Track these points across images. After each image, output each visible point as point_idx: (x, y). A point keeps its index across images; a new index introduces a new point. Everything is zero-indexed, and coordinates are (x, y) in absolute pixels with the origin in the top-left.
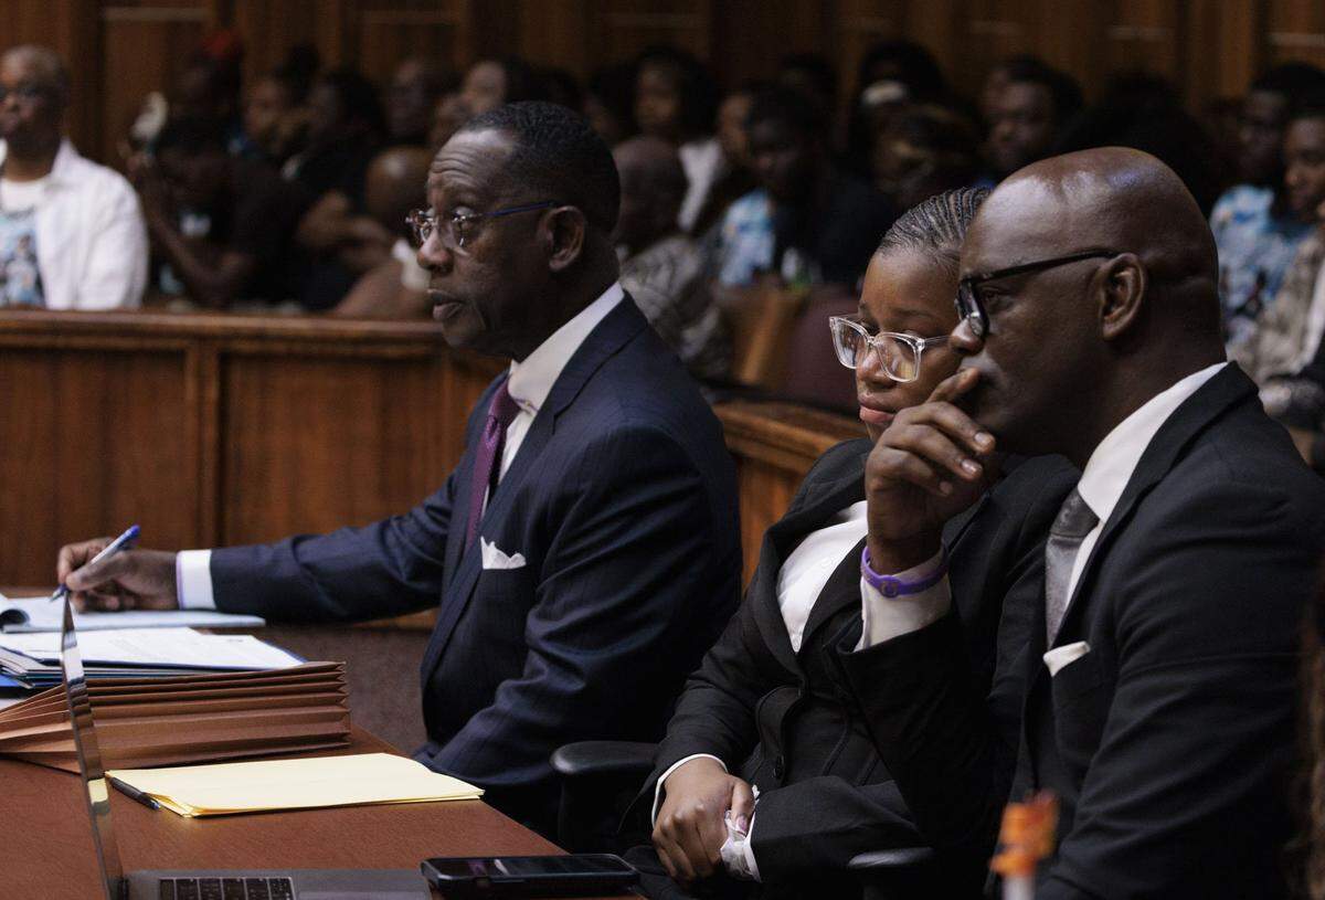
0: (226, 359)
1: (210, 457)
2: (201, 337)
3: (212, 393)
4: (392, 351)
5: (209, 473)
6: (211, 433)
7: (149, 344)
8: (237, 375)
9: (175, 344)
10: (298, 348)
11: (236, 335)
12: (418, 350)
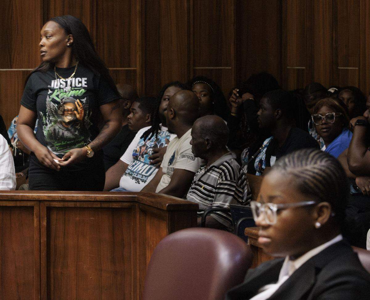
0: (50, 210)
1: (44, 248)
2: (40, 201)
3: (45, 223)
4: (115, 205)
5: (44, 254)
6: (44, 239)
7: (18, 204)
8: (54, 216)
9: (29, 204)
10: (78, 205)
11: (53, 200)
12: (126, 205)
